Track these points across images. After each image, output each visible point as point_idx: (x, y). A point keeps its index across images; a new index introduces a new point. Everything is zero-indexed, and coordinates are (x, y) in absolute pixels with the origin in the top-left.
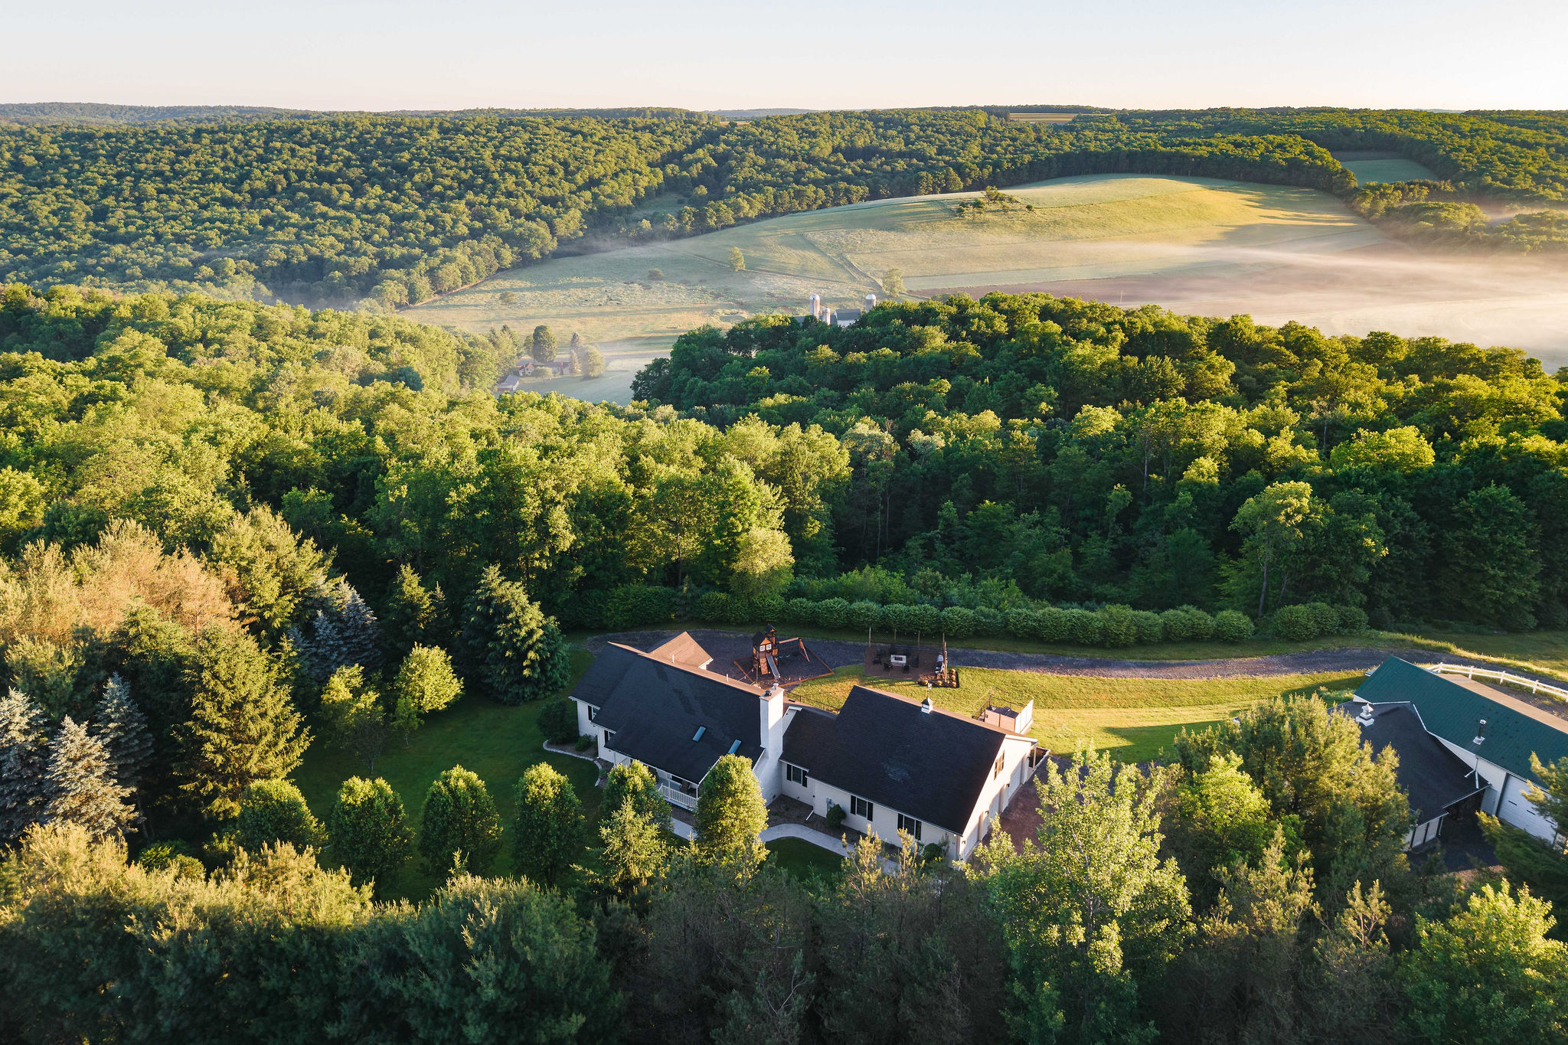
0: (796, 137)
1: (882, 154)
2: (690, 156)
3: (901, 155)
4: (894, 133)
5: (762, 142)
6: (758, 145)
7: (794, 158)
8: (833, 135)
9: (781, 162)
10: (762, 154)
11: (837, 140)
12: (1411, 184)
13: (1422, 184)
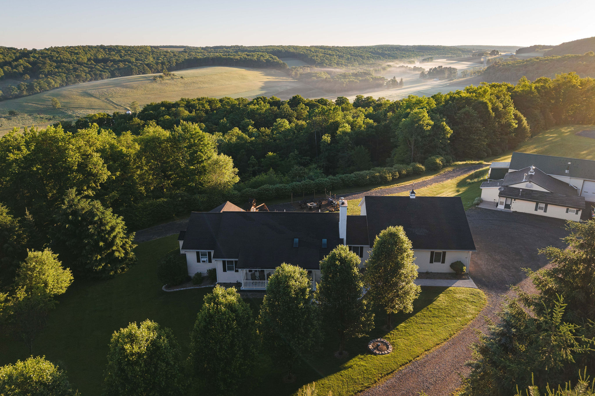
0: (69, 55)
1: (111, 61)
2: (16, 63)
3: (119, 61)
4: (114, 53)
5: (52, 57)
6: (51, 58)
7: (70, 63)
8: (86, 54)
9: (64, 64)
10: (54, 61)
11: (89, 56)
12: (304, 67)
13: (307, 67)
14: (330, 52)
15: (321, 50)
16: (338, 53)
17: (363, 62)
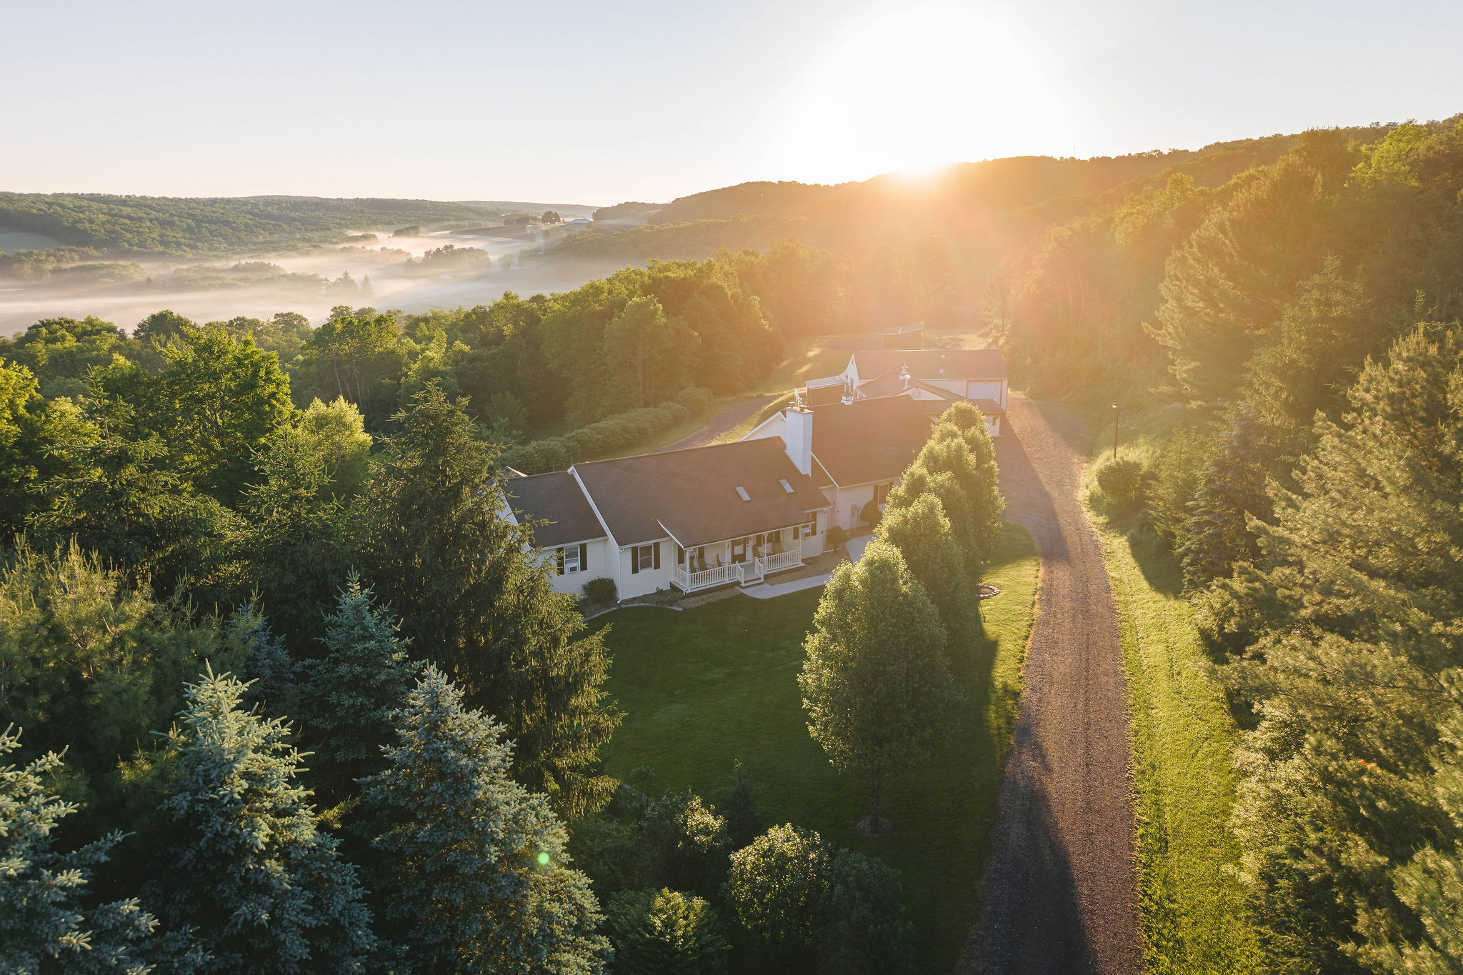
12: (59, 250)
13: (70, 251)
14: (127, 210)
15: (95, 205)
16: (154, 214)
17: (238, 237)
